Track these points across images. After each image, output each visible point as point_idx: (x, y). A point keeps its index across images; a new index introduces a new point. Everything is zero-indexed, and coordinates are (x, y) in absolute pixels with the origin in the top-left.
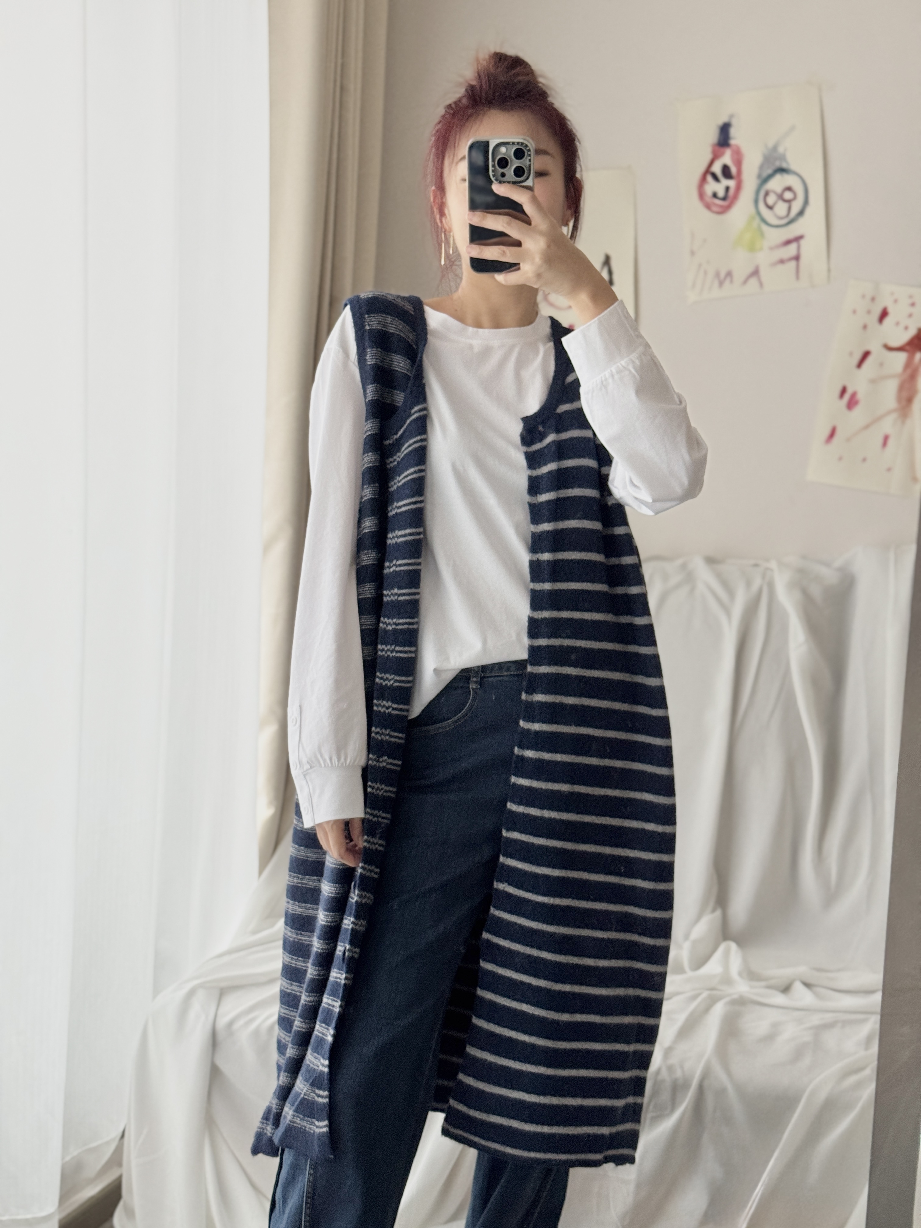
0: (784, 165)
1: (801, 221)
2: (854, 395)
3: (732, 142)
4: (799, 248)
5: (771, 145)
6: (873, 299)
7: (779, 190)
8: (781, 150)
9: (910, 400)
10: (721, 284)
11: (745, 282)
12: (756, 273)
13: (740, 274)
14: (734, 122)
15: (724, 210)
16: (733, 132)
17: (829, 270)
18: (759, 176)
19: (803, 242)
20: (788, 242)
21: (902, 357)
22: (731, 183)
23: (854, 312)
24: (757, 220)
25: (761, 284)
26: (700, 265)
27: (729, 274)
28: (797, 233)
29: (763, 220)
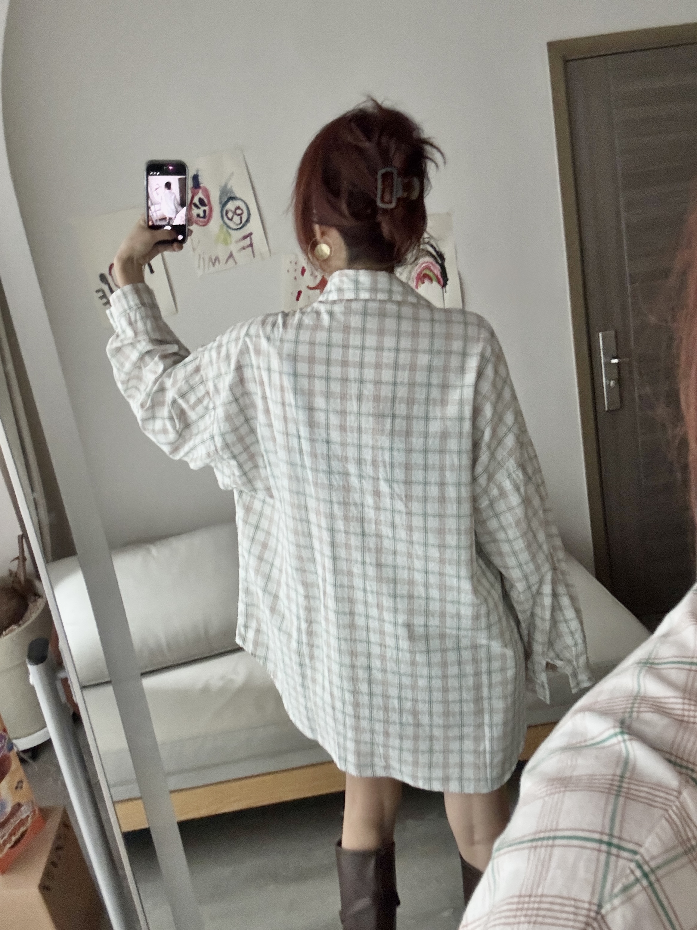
0: (233, 195)
1: (249, 225)
3: (201, 185)
4: (251, 239)
5: (223, 184)
6: (296, 263)
7: (233, 209)
8: (229, 187)
10: (214, 264)
11: (227, 261)
12: (231, 256)
13: (223, 257)
14: (199, 174)
15: (206, 224)
16: (201, 180)
17: (270, 250)
18: (221, 203)
19: (253, 237)
20: (245, 238)
22: (206, 208)
23: (288, 271)
24: (225, 227)
25: (236, 263)
26: (200, 256)
27: (217, 259)
28: (249, 232)
29: (228, 227)
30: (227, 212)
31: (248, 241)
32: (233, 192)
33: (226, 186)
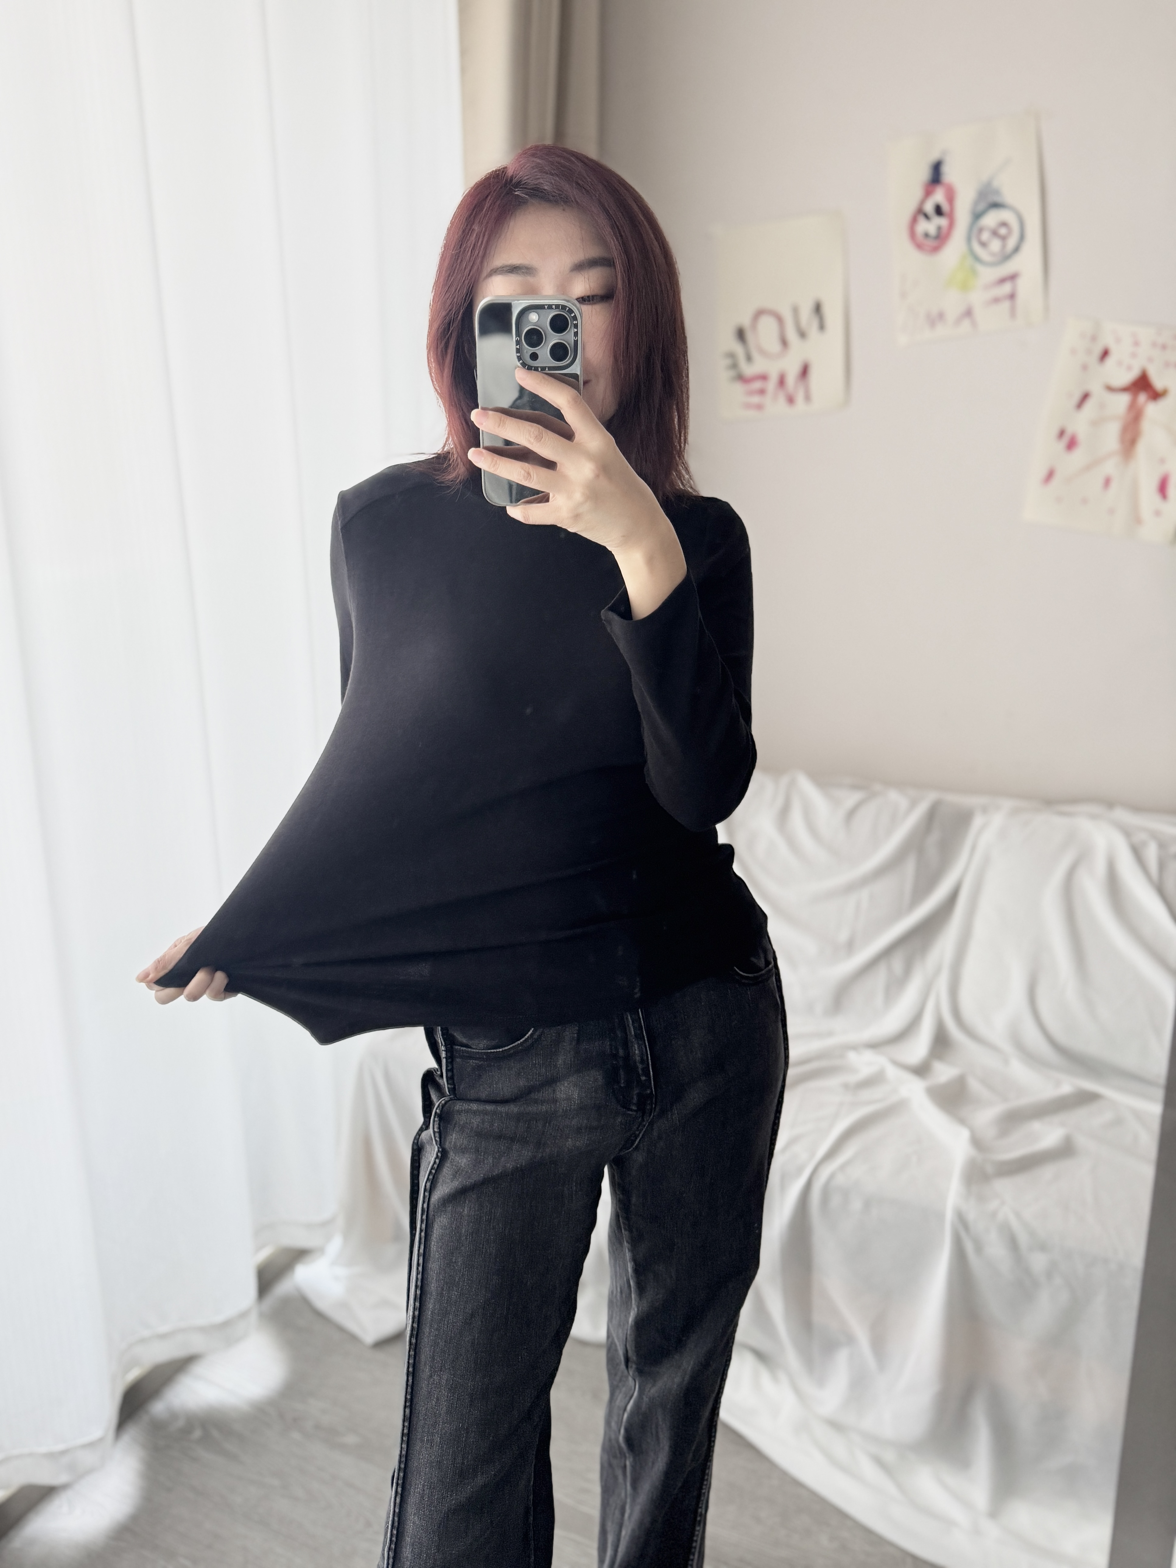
0: (998, 200)
1: (1017, 258)
2: (1073, 436)
3: (945, 179)
4: (1014, 285)
5: (985, 179)
6: (1094, 338)
7: (993, 226)
8: (995, 184)
9: (1133, 442)
10: (933, 325)
11: (958, 321)
12: (968, 313)
13: (952, 314)
14: (946, 159)
15: (936, 249)
16: (945, 169)
17: (1046, 308)
18: (973, 213)
19: (1019, 281)
20: (1002, 281)
21: (1124, 399)
22: (943, 222)
23: (1073, 351)
24: (971, 259)
25: (974, 324)
26: (911, 308)
27: (941, 316)
28: (1013, 271)
29: (977, 259)
30: (981, 230)
31: (1007, 288)
32: (1000, 194)
33: (990, 182)
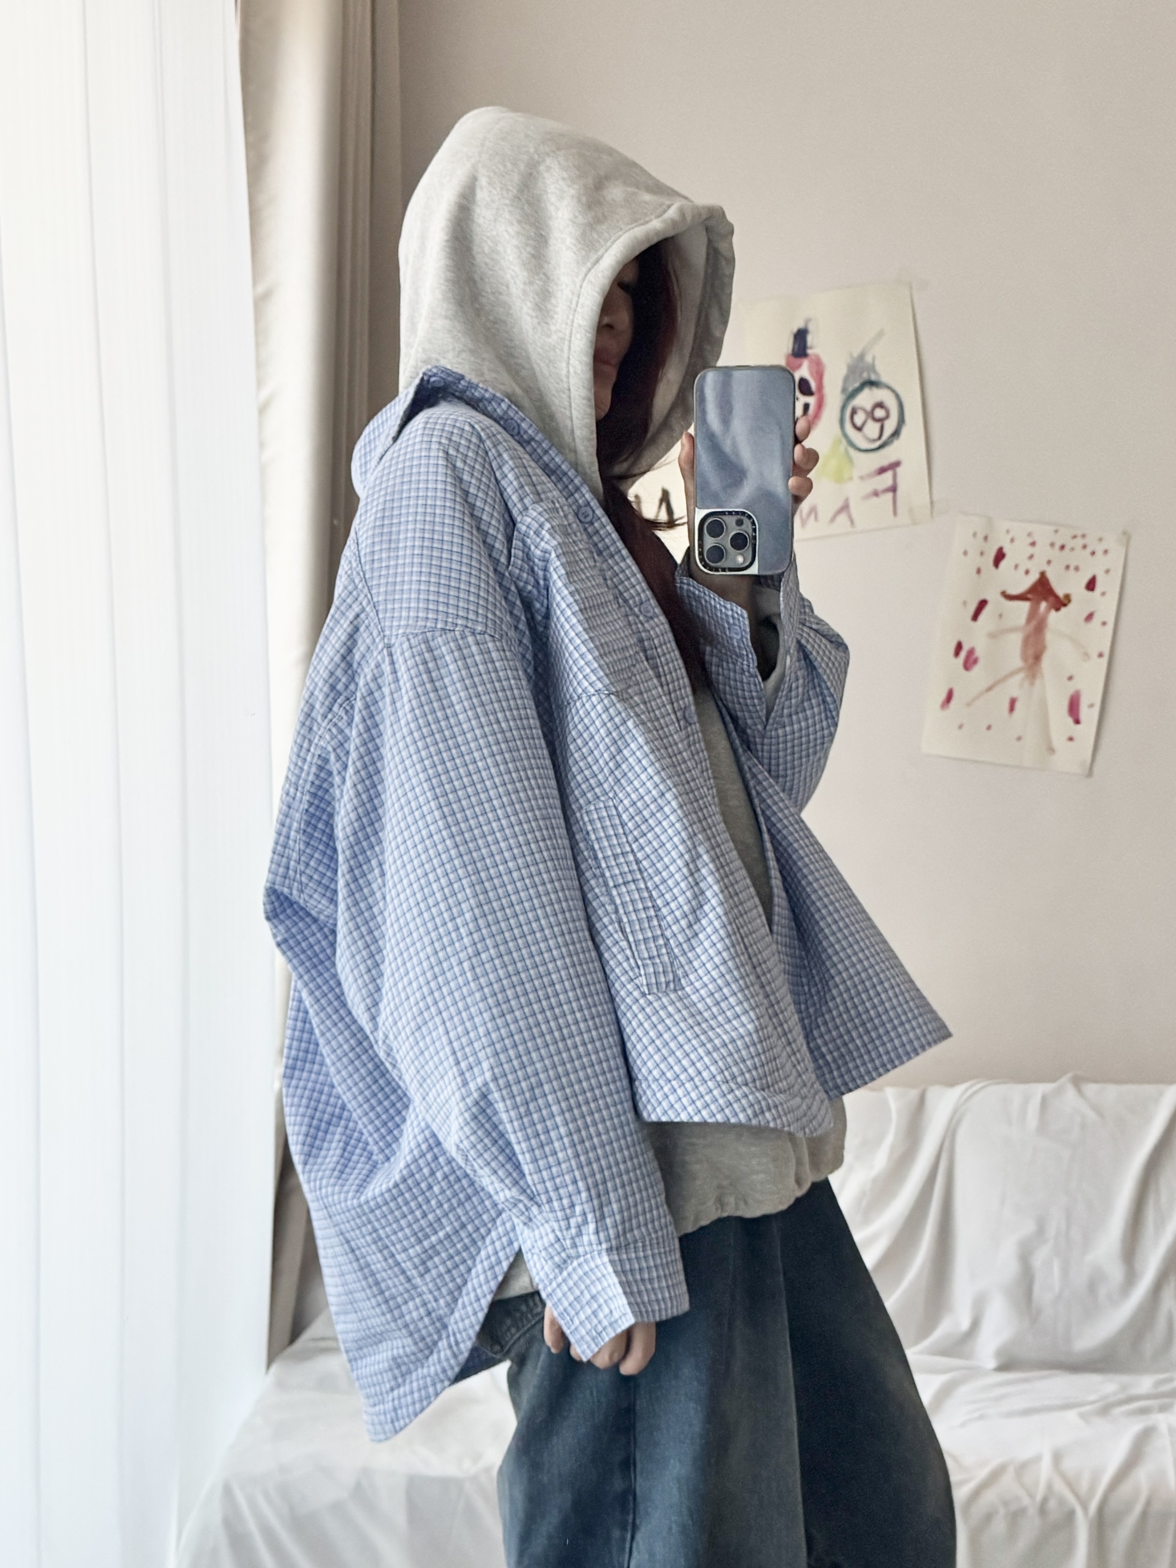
0: (873, 378)
1: (896, 443)
2: (971, 652)
3: (809, 351)
4: (895, 477)
5: (856, 354)
6: (986, 538)
7: (869, 407)
8: (869, 359)
9: (1037, 658)
10: (804, 522)
11: (833, 516)
13: (827, 509)
14: (811, 328)
16: (810, 339)
17: (932, 504)
18: (844, 390)
19: (899, 470)
20: (882, 470)
21: (1025, 606)
22: (811, 400)
23: (965, 553)
24: (844, 442)
25: (853, 522)
27: (813, 510)
28: (893, 459)
29: (851, 444)
30: (854, 412)
31: (887, 479)
32: (875, 371)
33: (862, 357)
